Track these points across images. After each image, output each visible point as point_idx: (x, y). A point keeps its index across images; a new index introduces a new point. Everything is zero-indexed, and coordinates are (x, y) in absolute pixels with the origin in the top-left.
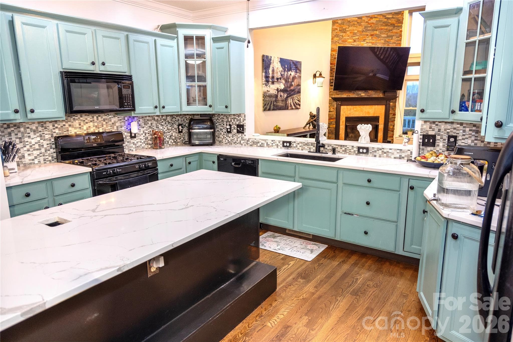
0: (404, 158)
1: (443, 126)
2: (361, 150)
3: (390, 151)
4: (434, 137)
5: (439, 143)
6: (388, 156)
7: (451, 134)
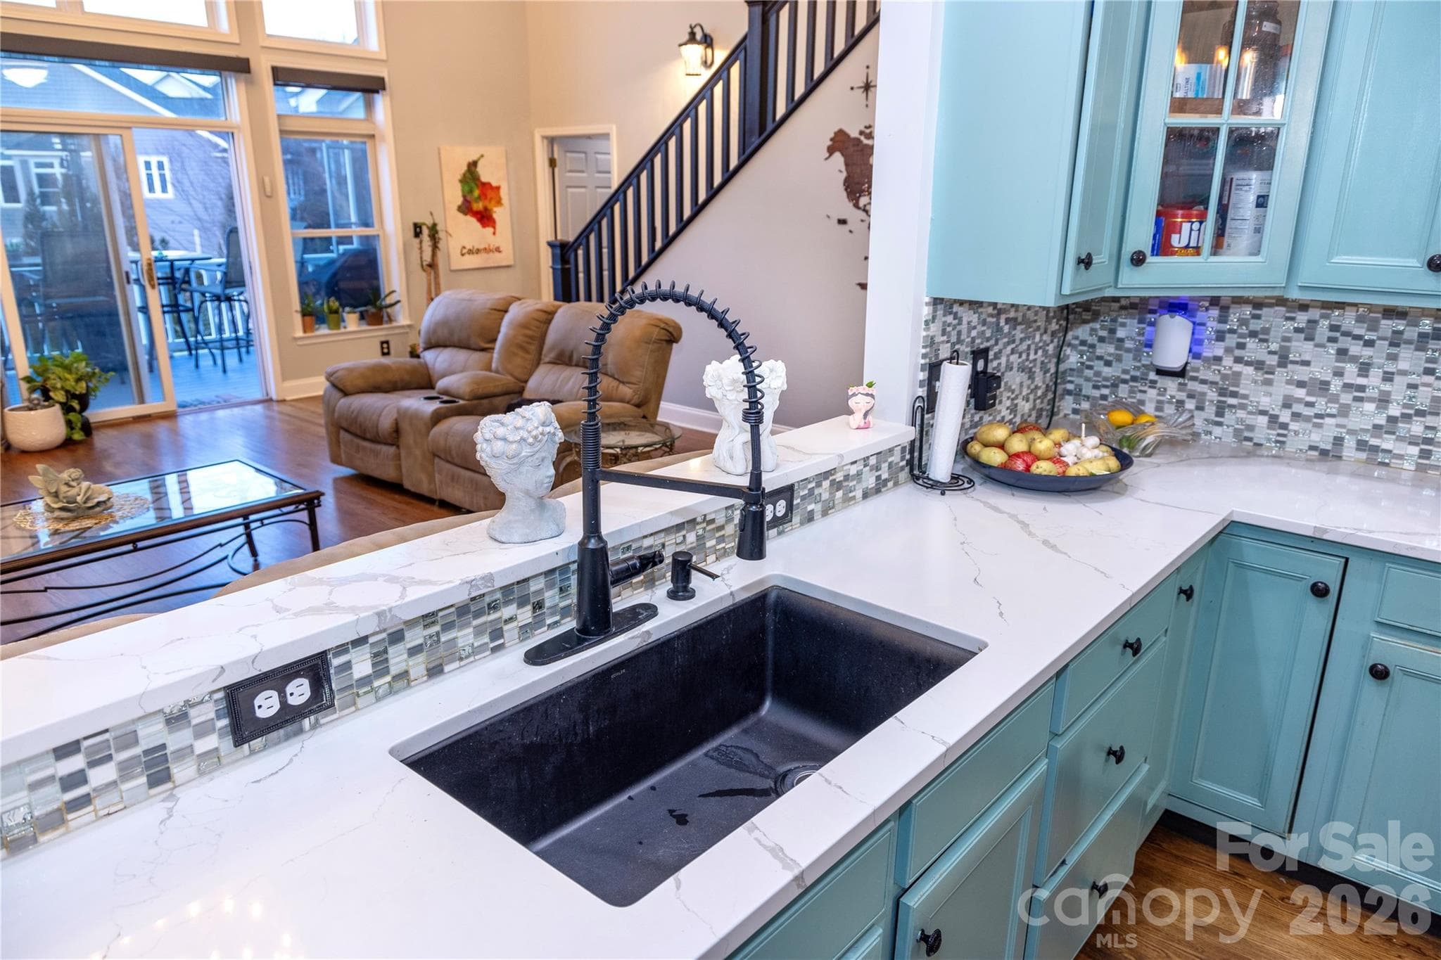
6: (847, 498)
7: (978, 343)
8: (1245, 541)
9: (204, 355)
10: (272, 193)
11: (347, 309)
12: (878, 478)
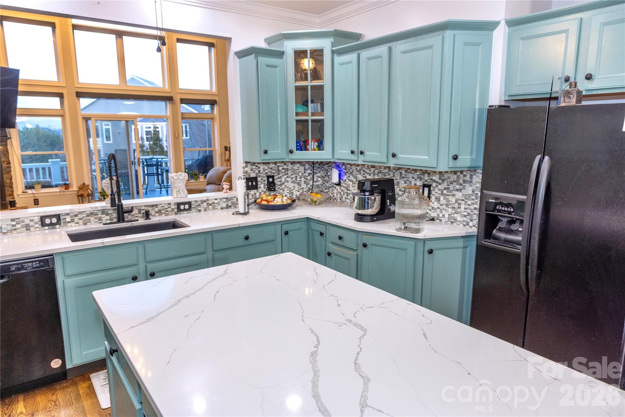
0: (231, 207)
1: (262, 167)
2: (182, 207)
3: (216, 201)
4: (255, 179)
5: (260, 184)
6: (214, 208)
7: (269, 174)
8: (312, 223)
9: (163, 190)
10: (178, 137)
11: (201, 174)
12: (227, 205)
